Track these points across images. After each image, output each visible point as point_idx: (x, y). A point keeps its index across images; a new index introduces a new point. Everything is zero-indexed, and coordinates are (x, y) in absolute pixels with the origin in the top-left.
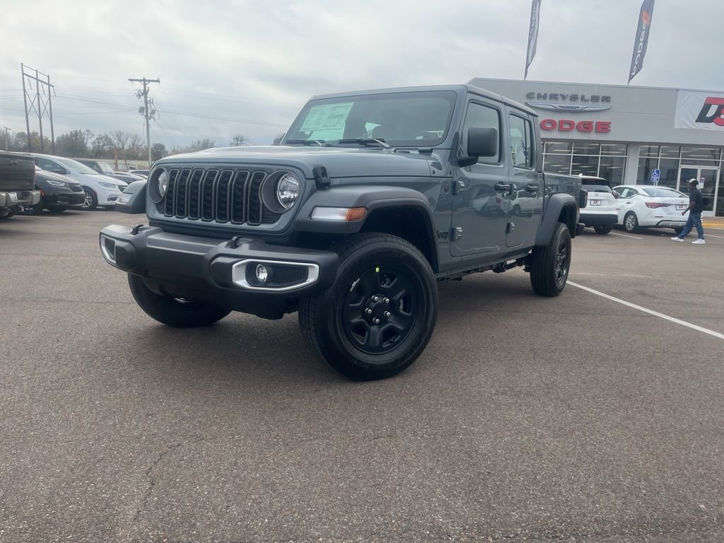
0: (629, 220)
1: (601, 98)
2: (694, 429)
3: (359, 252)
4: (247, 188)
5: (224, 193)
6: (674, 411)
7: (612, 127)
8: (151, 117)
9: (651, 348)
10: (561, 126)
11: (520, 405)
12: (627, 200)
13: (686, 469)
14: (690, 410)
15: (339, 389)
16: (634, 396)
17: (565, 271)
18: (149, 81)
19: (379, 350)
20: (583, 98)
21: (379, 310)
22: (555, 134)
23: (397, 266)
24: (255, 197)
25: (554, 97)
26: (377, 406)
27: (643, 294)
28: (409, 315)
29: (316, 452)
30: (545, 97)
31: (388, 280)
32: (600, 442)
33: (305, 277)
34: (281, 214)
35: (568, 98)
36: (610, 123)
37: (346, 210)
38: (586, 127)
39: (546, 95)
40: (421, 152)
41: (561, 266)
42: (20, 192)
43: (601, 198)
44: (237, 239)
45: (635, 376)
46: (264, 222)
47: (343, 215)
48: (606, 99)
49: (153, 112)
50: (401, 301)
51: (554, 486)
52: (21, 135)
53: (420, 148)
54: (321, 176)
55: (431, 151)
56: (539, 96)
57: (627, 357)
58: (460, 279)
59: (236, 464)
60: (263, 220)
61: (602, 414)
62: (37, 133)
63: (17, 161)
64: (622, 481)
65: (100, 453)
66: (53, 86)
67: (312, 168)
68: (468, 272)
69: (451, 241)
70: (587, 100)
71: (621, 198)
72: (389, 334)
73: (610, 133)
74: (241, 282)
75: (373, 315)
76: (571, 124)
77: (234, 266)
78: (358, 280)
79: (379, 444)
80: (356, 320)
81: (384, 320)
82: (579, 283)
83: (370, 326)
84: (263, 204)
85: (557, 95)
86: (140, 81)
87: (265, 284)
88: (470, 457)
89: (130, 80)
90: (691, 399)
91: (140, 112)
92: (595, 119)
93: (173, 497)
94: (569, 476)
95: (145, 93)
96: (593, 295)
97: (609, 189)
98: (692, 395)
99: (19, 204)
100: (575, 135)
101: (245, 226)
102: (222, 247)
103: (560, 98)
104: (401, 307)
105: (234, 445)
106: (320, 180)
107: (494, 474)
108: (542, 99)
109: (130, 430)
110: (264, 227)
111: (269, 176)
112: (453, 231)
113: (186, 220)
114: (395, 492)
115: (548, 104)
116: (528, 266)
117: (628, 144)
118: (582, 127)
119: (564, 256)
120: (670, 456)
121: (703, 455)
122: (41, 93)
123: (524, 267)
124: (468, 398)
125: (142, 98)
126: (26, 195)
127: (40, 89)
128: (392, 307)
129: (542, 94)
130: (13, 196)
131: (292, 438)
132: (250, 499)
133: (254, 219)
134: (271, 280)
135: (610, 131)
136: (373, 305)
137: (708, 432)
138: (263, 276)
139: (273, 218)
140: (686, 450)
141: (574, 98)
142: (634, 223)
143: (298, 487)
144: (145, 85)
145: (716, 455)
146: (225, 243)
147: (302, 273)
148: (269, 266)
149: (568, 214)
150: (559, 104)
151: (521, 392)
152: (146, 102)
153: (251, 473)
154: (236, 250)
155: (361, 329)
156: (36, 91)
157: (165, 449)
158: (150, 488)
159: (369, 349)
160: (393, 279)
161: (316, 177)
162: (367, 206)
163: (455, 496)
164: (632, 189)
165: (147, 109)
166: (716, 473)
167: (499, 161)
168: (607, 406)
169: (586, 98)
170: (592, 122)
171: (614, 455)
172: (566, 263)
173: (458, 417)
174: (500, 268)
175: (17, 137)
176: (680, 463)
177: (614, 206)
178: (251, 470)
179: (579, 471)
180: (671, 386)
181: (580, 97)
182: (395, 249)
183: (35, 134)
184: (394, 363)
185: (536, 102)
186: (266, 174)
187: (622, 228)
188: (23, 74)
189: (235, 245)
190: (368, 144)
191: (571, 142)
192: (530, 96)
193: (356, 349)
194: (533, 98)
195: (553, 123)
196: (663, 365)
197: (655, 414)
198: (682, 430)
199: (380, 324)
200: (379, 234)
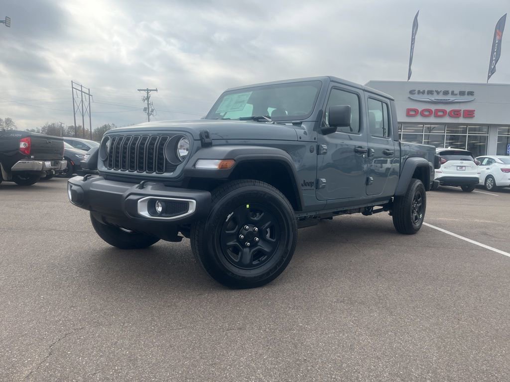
0: (489, 181)
1: (467, 92)
2: (489, 334)
3: (233, 193)
4: (156, 147)
5: (142, 151)
6: (478, 320)
7: (476, 113)
8: (151, 114)
9: (477, 273)
10: (436, 114)
11: (352, 311)
12: (487, 167)
13: (471, 365)
14: (492, 319)
15: (217, 294)
16: (449, 308)
17: (421, 216)
18: (151, 90)
19: (250, 266)
20: (453, 93)
21: (250, 236)
22: (432, 119)
23: (262, 203)
24: (161, 154)
25: (430, 92)
26: (240, 307)
27: (485, 234)
28: (274, 240)
29: (179, 338)
30: (423, 92)
31: (258, 214)
32: (406, 341)
33: (187, 209)
34: (178, 165)
35: (441, 93)
36: (474, 111)
37: (218, 162)
38: (456, 114)
39: (424, 91)
40: (294, 124)
41: (417, 211)
42: (53, 162)
43: (465, 165)
44: (144, 183)
45: (455, 293)
46: (166, 171)
47: (216, 165)
48: (471, 93)
49: (152, 111)
50: (268, 230)
51: (354, 373)
52: (71, 127)
53: (293, 121)
54: (205, 138)
55: (301, 123)
56: (419, 92)
57: (454, 279)
58: (332, 218)
59: (116, 343)
60: (165, 170)
61: (417, 320)
62: (81, 126)
63: (51, 141)
64: (413, 372)
65: (26, 331)
66: (91, 96)
67: (199, 133)
68: (337, 213)
69: (316, 189)
70: (456, 95)
71: (481, 165)
72: (258, 254)
73: (475, 118)
74: (144, 213)
75: (245, 240)
76: (444, 112)
77: (139, 201)
78: (232, 213)
79: (229, 335)
80: (231, 243)
81: (254, 244)
82: (436, 225)
83: (243, 248)
84: (166, 159)
85: (433, 91)
86: (145, 90)
87: (161, 214)
88: (296, 347)
89: (138, 90)
90: (496, 312)
91: (144, 110)
92: (463, 108)
93: (60, 364)
94: (370, 366)
95: (148, 98)
96: (444, 234)
97: (472, 158)
98: (497, 308)
99: (51, 169)
100: (447, 120)
101: (154, 174)
102: (135, 188)
103: (435, 93)
104: (268, 235)
105: (122, 330)
106: (205, 141)
107: (309, 361)
108: (421, 95)
109: (54, 316)
110: (166, 175)
111: (171, 138)
112: (318, 181)
113: (127, 172)
114: (224, 371)
115: (426, 97)
116: (391, 211)
117: (489, 126)
118: (453, 114)
119: (420, 204)
120: (461, 354)
121: (491, 355)
122: (84, 100)
123: (388, 212)
124: (313, 303)
125: (146, 101)
126: (57, 163)
127: (84, 97)
128: (261, 234)
129: (421, 91)
130: (48, 164)
131: (166, 327)
132: (113, 369)
133: (160, 170)
134: (165, 212)
135: (474, 116)
136: (245, 232)
137: (501, 337)
138: (160, 209)
139: (172, 168)
140: (477, 350)
141: (446, 93)
142: (492, 184)
143: (153, 363)
144: (148, 93)
145: (502, 356)
146: (137, 185)
147: (184, 206)
148: (162, 201)
149: (423, 173)
150: (434, 98)
151: (356, 301)
152: (148, 104)
153: (123, 351)
154: (142, 190)
155: (236, 250)
156: (81, 99)
157: (71, 330)
158: (47, 357)
159: (241, 265)
160: (262, 213)
161: (201, 139)
162: (235, 158)
163: (271, 376)
164: (491, 159)
165: (149, 108)
166: (497, 370)
167: (359, 132)
168: (423, 314)
169: (455, 93)
170: (461, 110)
171: (414, 352)
172: (422, 209)
173: (299, 317)
174: (368, 211)
175: (68, 129)
176: (468, 361)
177: (476, 171)
178: (125, 349)
179: (380, 362)
180: (482, 301)
181: (450, 92)
182: (262, 192)
183: (80, 127)
184: (261, 276)
185: (416, 97)
186: (169, 137)
187: (484, 188)
188: (73, 88)
189: (142, 187)
190: (260, 120)
191: (445, 124)
192: (412, 92)
193: (231, 265)
194: (415, 93)
195: (430, 111)
196: (482, 285)
197: (461, 322)
198: (479, 335)
199: (250, 247)
200: (246, 180)
